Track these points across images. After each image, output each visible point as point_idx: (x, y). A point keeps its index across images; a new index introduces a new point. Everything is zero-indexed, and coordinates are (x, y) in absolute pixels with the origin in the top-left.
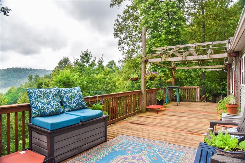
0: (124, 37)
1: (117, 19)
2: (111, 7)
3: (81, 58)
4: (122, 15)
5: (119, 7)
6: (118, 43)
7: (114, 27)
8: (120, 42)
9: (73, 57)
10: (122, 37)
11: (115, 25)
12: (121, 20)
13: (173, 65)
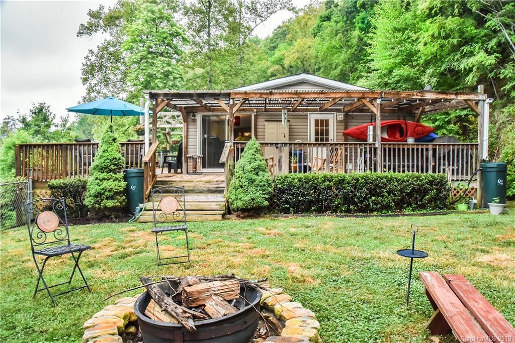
0: (97, 82)
1: (87, 56)
2: (78, 36)
3: (31, 113)
4: (96, 50)
5: (91, 37)
6: (87, 91)
7: (83, 67)
8: (89, 90)
9: (18, 111)
10: (94, 82)
11: (84, 65)
12: (93, 58)
13: (167, 130)
